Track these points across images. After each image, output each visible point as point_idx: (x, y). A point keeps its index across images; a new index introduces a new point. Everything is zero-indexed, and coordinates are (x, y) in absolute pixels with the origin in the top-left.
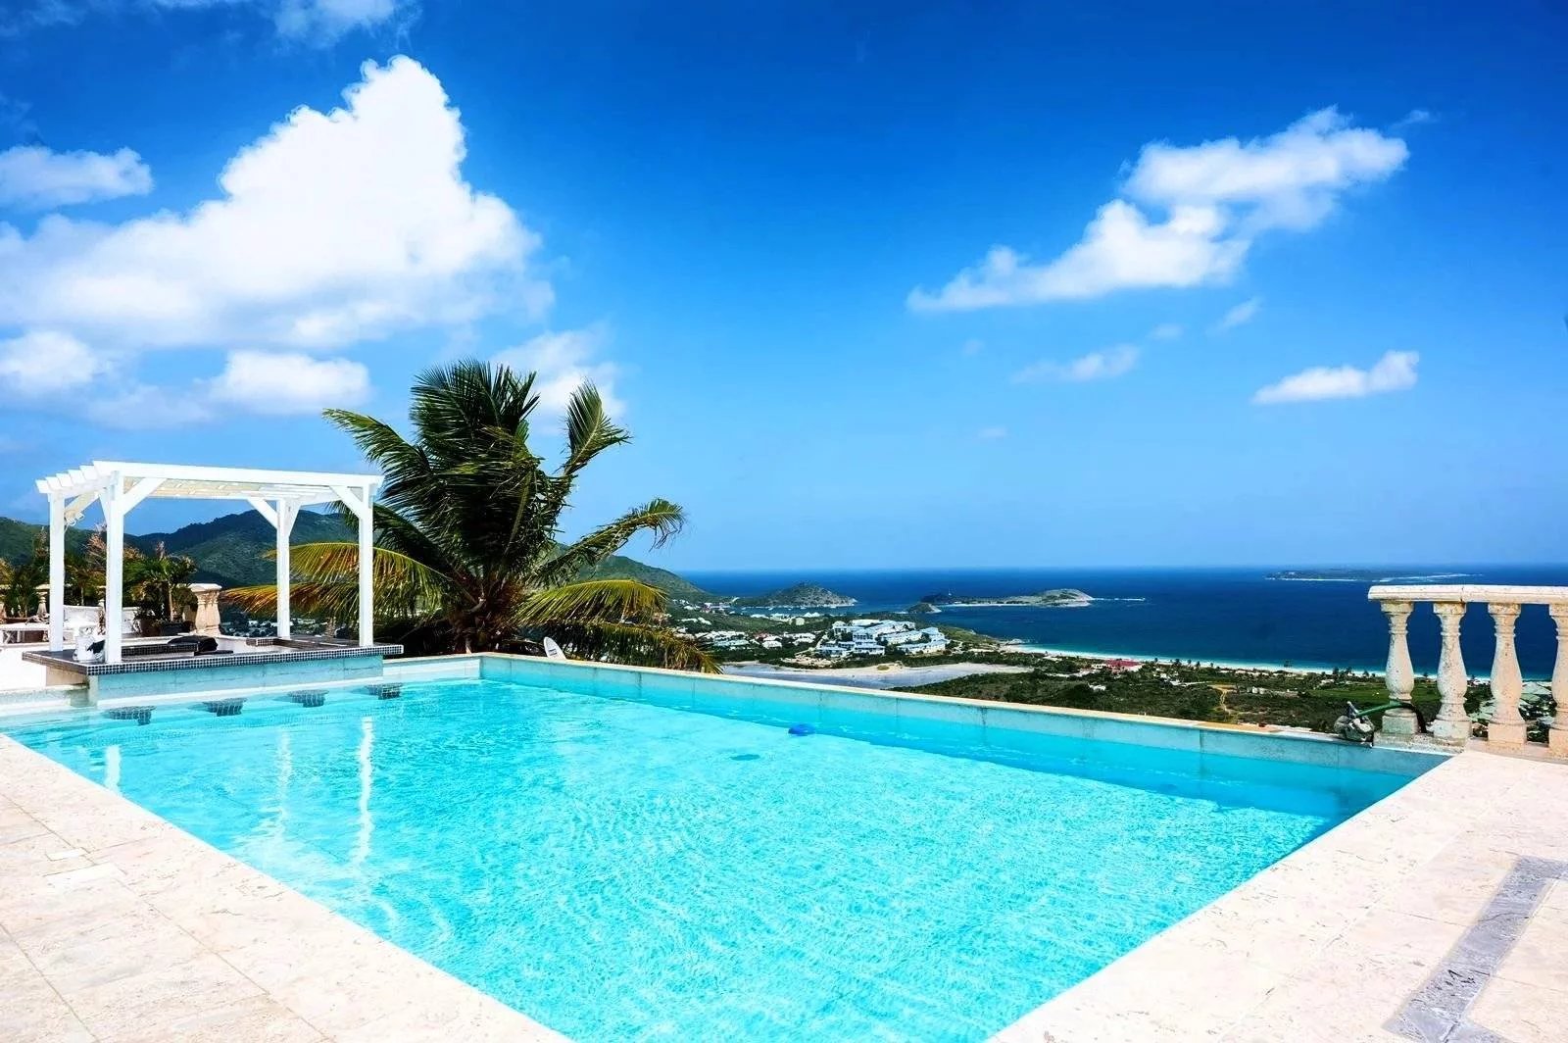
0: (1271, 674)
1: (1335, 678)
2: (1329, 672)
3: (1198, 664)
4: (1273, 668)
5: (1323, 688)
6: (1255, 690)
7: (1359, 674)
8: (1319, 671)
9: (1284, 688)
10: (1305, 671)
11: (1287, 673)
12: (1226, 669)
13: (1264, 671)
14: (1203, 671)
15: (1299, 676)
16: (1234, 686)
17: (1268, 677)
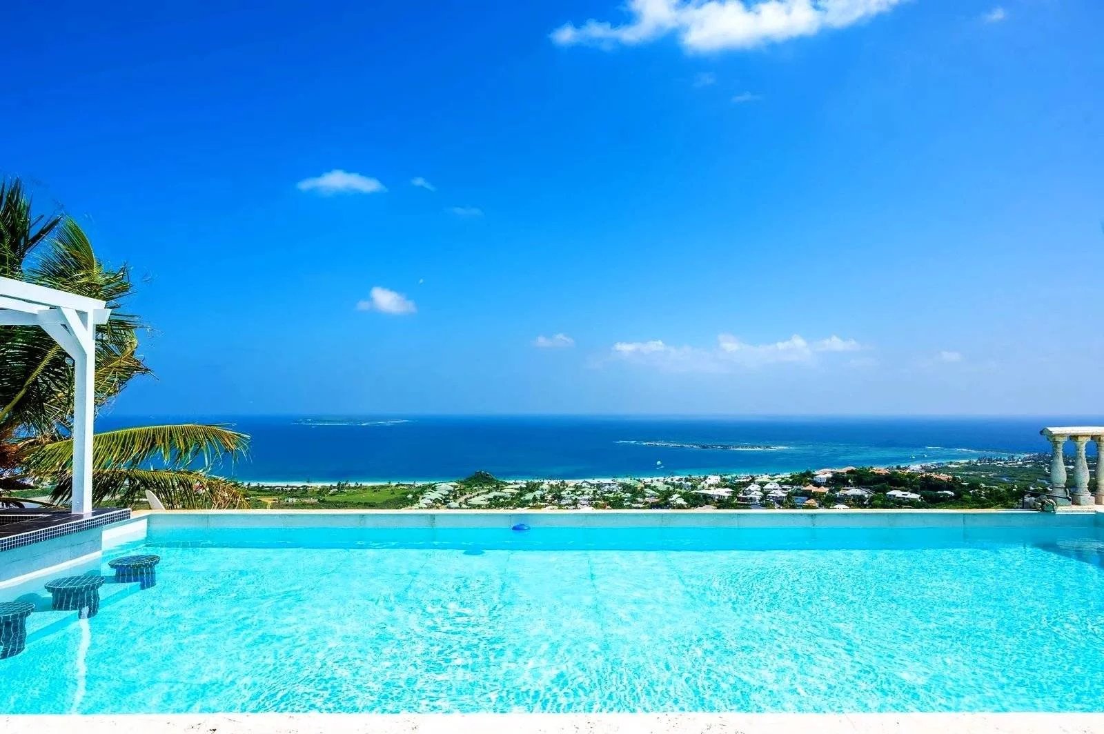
0: (298, 488)
1: (338, 488)
2: (335, 484)
3: (249, 485)
4: (299, 484)
5: (331, 495)
6: (290, 500)
7: (352, 484)
8: (328, 484)
9: (307, 497)
10: (319, 485)
11: (308, 487)
12: (268, 487)
13: (293, 487)
14: (253, 489)
15: (316, 488)
16: (275, 498)
17: (296, 491)
